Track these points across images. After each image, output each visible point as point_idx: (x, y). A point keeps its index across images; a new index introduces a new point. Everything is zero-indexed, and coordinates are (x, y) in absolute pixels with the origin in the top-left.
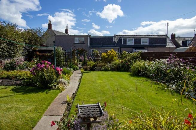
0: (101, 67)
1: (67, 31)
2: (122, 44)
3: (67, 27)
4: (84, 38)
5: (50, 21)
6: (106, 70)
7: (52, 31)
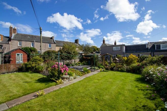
0: (118, 68)
1: (115, 43)
2: (156, 49)
3: (115, 41)
4: (119, 47)
5: (104, 39)
6: (122, 71)
7: (105, 44)
